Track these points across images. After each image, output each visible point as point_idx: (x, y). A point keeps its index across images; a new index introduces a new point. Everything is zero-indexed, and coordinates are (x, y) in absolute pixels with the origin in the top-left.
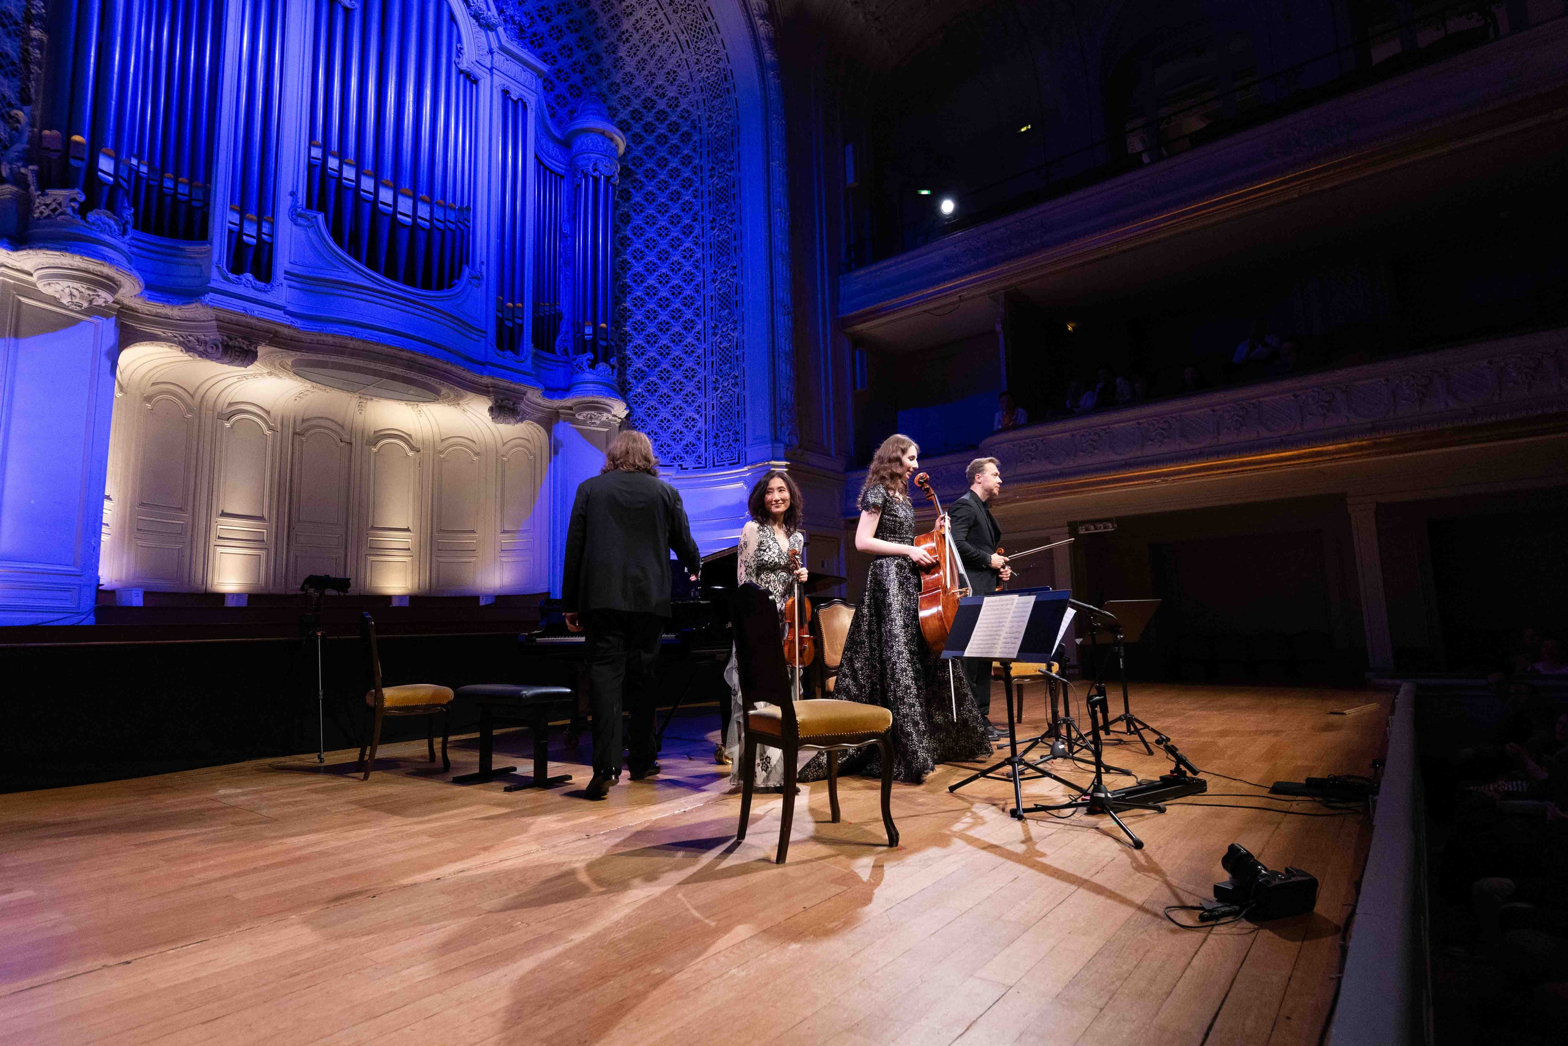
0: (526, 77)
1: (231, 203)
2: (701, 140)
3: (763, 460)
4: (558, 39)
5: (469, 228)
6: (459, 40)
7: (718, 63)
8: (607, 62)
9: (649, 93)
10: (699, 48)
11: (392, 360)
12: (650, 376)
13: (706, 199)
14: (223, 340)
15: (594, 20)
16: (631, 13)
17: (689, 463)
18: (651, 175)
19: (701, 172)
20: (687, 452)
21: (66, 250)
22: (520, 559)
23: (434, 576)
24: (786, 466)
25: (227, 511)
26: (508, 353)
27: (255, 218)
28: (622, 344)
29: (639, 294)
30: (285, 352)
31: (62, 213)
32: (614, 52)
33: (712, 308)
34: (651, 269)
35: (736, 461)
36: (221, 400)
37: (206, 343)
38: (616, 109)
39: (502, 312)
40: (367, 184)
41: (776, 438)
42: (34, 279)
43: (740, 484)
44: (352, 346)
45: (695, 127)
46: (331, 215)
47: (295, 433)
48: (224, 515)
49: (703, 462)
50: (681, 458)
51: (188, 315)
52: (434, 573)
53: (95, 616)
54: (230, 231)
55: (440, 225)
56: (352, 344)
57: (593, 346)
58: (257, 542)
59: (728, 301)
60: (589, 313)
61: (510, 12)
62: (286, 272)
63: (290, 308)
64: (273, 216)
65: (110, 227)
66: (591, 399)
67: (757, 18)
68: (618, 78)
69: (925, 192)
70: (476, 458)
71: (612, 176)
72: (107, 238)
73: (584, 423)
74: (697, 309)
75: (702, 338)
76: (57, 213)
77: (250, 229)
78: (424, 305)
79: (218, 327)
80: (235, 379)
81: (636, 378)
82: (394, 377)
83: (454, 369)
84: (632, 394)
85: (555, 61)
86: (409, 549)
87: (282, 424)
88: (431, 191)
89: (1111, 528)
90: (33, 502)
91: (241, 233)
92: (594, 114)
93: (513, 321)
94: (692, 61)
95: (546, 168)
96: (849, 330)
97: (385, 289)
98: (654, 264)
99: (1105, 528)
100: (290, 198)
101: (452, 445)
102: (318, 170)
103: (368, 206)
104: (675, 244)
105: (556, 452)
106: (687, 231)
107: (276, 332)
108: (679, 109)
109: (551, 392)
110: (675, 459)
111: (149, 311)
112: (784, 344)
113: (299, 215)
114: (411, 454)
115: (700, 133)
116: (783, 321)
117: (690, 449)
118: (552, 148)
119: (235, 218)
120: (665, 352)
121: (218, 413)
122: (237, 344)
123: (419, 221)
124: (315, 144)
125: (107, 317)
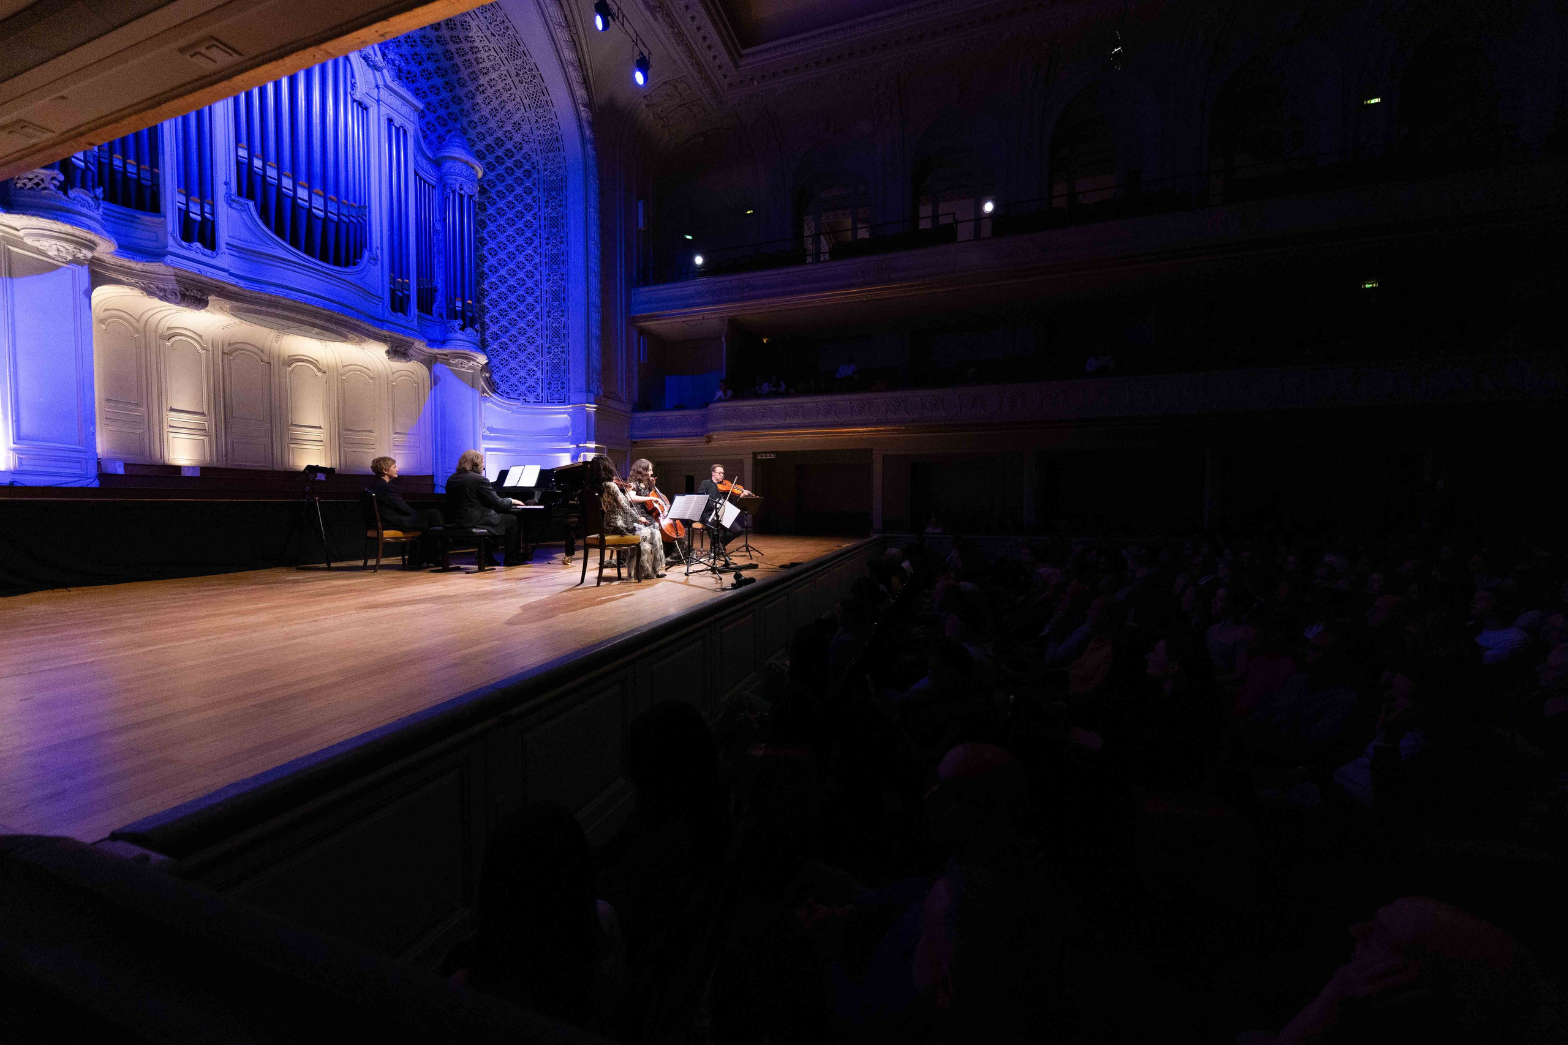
0: (406, 110)
1: (178, 186)
2: (539, 178)
3: (581, 403)
4: (428, 79)
5: (366, 221)
6: (353, 76)
7: (552, 127)
8: (467, 105)
9: (500, 134)
10: (538, 112)
11: (316, 315)
12: (503, 337)
13: (542, 222)
14: (181, 290)
15: (457, 72)
16: (486, 74)
17: (531, 398)
18: (502, 195)
19: (539, 202)
20: (529, 391)
22: (407, 452)
23: (342, 461)
24: (595, 408)
25: (175, 407)
26: (400, 314)
27: (199, 201)
29: (494, 280)
30: (228, 302)
32: (472, 98)
33: (547, 298)
34: (503, 264)
35: (563, 400)
36: (161, 325)
37: (165, 291)
38: (474, 141)
39: (394, 286)
40: (287, 183)
41: (589, 390)
42: (21, 233)
43: (566, 416)
44: (284, 303)
45: (534, 168)
46: (259, 204)
47: (223, 353)
48: (172, 410)
49: (541, 399)
50: (525, 395)
51: (148, 269)
52: (342, 459)
53: (98, 480)
54: (180, 209)
55: (346, 219)
56: (283, 301)
57: (463, 315)
58: (202, 430)
59: (556, 296)
60: (459, 292)
61: (391, 56)
62: (227, 244)
63: (233, 271)
65: (88, 203)
66: (462, 351)
67: (580, 105)
68: (476, 118)
69: (689, 237)
70: (371, 381)
71: (474, 195)
72: (85, 210)
73: (456, 365)
74: (536, 297)
75: (540, 317)
76: (40, 187)
77: (195, 209)
78: (340, 279)
79: (178, 281)
80: (174, 311)
81: (492, 338)
82: (314, 325)
83: (362, 325)
84: (489, 348)
85: (426, 96)
86: (322, 441)
87: (213, 346)
88: (337, 192)
89: (773, 456)
91: (188, 211)
92: (460, 147)
93: (402, 292)
94: (533, 119)
95: (421, 179)
96: (637, 325)
97: (306, 264)
98: (505, 261)
99: (770, 456)
100: (225, 186)
101: (352, 371)
102: (245, 167)
103: (289, 201)
104: (520, 249)
105: (435, 384)
106: (529, 242)
107: (223, 287)
108: (522, 152)
109: (432, 343)
110: (520, 394)
111: (114, 262)
112: (595, 331)
113: (233, 201)
114: (319, 374)
115: (538, 174)
116: (595, 316)
117: (531, 389)
118: (424, 163)
119: (183, 199)
120: (513, 323)
121: (160, 335)
122: (192, 294)
123: (329, 214)
124: (241, 146)
125: (81, 265)
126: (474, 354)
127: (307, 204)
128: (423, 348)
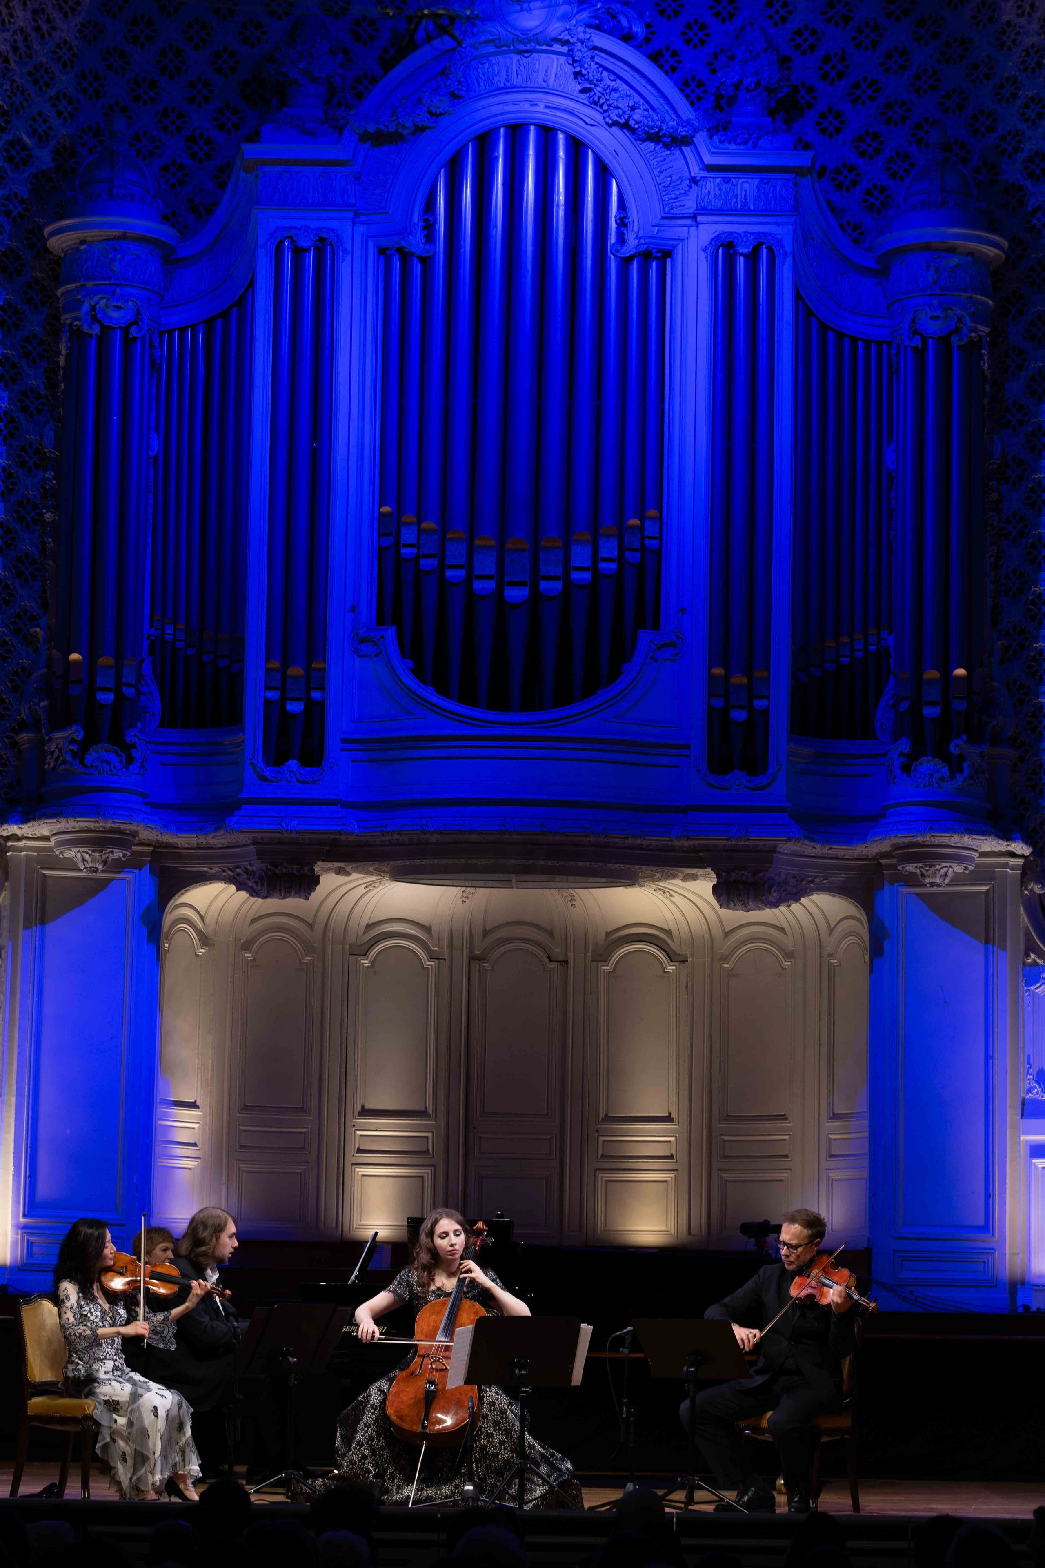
0: (769, 193)
1: (268, 658)
5: (655, 552)
8: (984, 45)
14: (267, 868)
25: (366, 1107)
26: (739, 776)
27: (302, 668)
31: (64, 762)
32: (991, 19)
36: (352, 924)
37: (254, 874)
40: (456, 553)
42: (51, 844)
46: (406, 628)
47: (472, 958)
48: (365, 1112)
51: (228, 840)
54: (267, 702)
57: (913, 721)
58: (418, 1154)
62: (346, 740)
63: (348, 797)
64: (324, 660)
65: (110, 763)
68: (1011, 67)
70: (790, 963)
72: (106, 780)
76: (60, 762)
77: (296, 689)
79: (258, 852)
86: (671, 1157)
87: (451, 946)
90: (68, 1132)
91: (283, 699)
93: (749, 709)
100: (349, 616)
101: (745, 942)
102: (391, 553)
103: (459, 591)
107: (333, 840)
111: (188, 843)
113: (364, 639)
114: (671, 968)
118: (860, 291)
119: (275, 679)
121: (350, 945)
122: (284, 870)
123: (543, 585)
124: (386, 509)
125: (139, 867)
126: (927, 838)
127: (491, 584)
128: (819, 849)
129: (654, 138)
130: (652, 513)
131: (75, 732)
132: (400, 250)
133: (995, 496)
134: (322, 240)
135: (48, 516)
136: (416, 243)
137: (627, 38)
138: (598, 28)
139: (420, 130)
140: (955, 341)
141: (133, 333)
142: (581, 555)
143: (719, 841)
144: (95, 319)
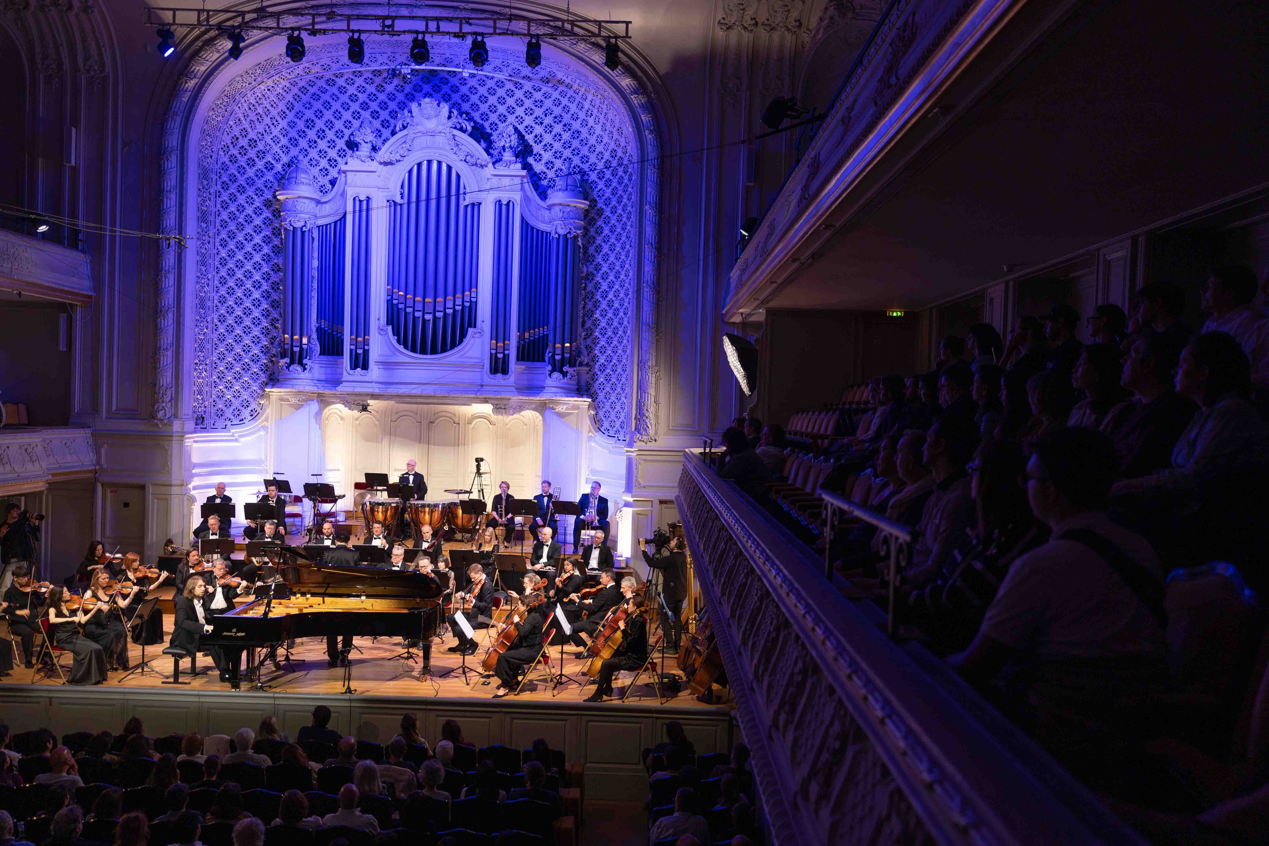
0: (514, 185)
1: (351, 335)
5: (474, 302)
14: (352, 402)
17: (622, 435)
18: (614, 211)
20: (620, 428)
21: (281, 387)
24: (635, 452)
26: (500, 376)
27: (361, 339)
28: (593, 346)
29: (604, 306)
31: (283, 370)
34: (611, 286)
37: (347, 402)
39: (496, 349)
40: (410, 303)
46: (395, 326)
50: (619, 432)
55: (450, 311)
62: (375, 362)
63: (378, 380)
64: (369, 336)
77: (360, 345)
79: (349, 397)
88: (445, 292)
91: (356, 348)
93: (502, 354)
97: (418, 361)
98: (612, 282)
100: (377, 322)
101: (513, 420)
102: (390, 302)
109: (530, 394)
110: (614, 432)
117: (622, 425)
119: (353, 342)
120: (615, 351)
123: (437, 314)
124: (389, 287)
125: (313, 400)
127: (421, 313)
128: (525, 398)
129: (476, 164)
130: (474, 290)
131: (287, 360)
132: (393, 201)
133: (584, 285)
134: (368, 197)
135: (281, 288)
136: (398, 200)
137: (464, 131)
138: (455, 128)
139: (399, 161)
140: (569, 236)
141: (304, 229)
142: (450, 304)
143: (493, 396)
144: (291, 225)
